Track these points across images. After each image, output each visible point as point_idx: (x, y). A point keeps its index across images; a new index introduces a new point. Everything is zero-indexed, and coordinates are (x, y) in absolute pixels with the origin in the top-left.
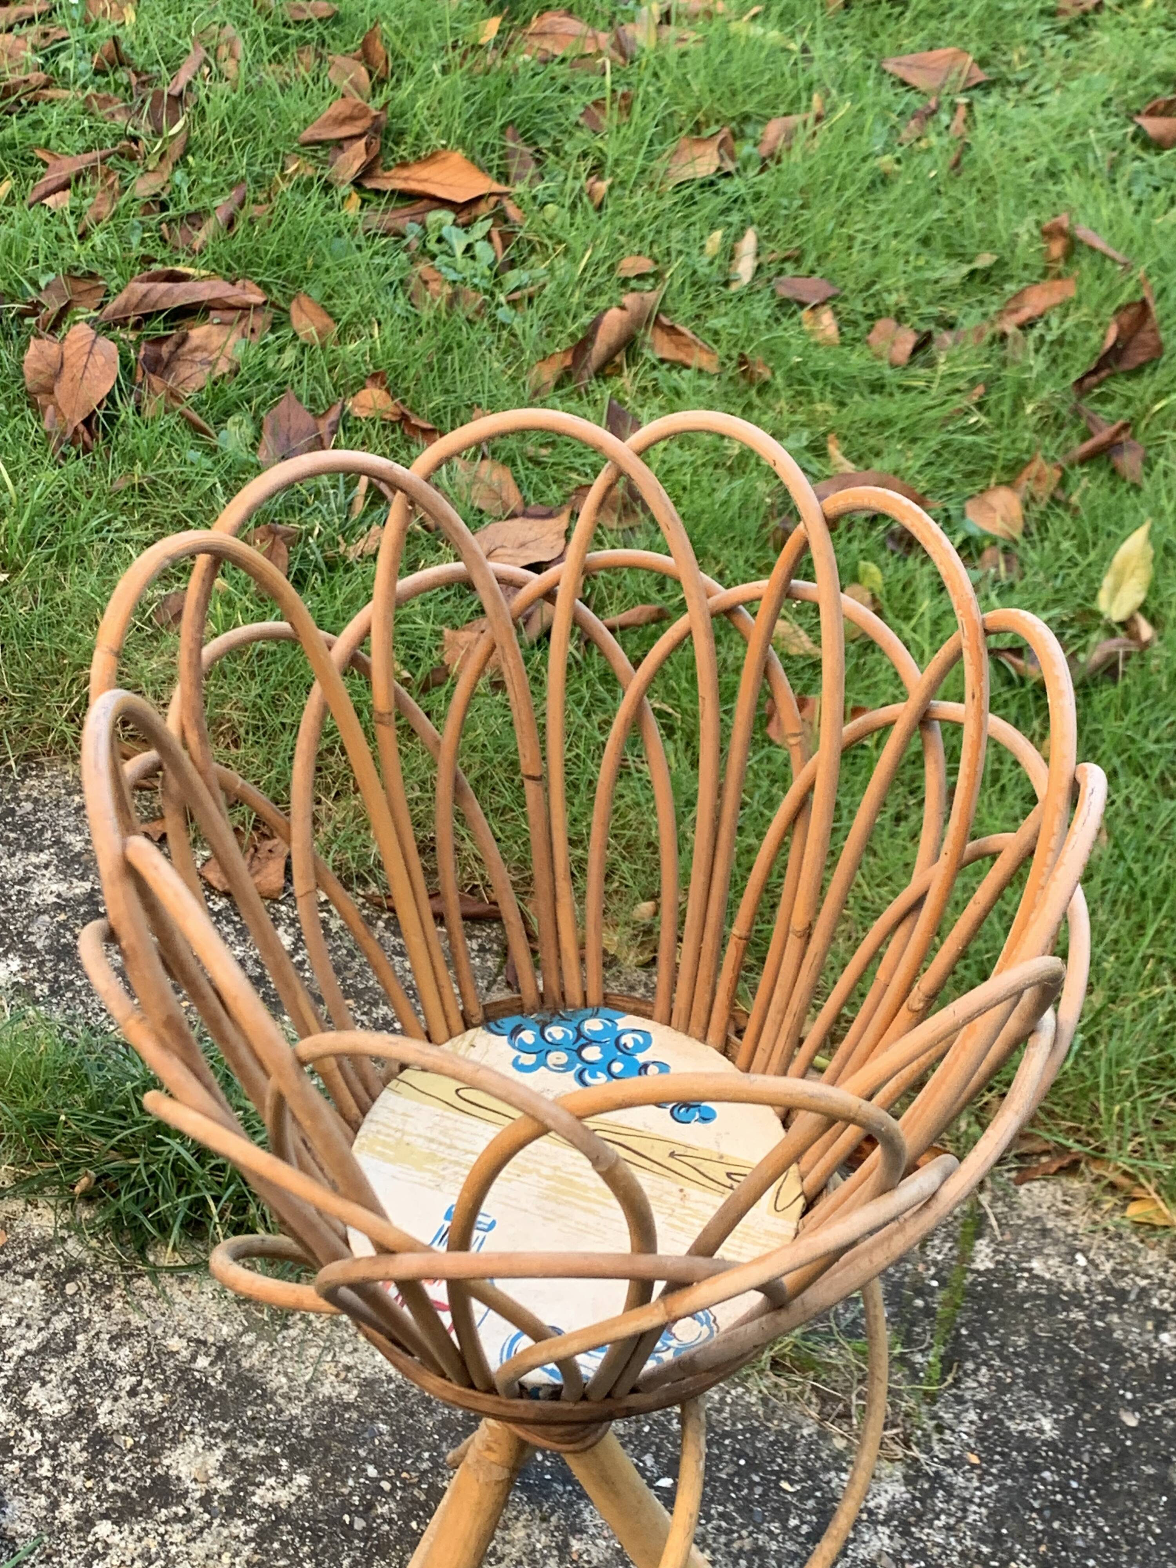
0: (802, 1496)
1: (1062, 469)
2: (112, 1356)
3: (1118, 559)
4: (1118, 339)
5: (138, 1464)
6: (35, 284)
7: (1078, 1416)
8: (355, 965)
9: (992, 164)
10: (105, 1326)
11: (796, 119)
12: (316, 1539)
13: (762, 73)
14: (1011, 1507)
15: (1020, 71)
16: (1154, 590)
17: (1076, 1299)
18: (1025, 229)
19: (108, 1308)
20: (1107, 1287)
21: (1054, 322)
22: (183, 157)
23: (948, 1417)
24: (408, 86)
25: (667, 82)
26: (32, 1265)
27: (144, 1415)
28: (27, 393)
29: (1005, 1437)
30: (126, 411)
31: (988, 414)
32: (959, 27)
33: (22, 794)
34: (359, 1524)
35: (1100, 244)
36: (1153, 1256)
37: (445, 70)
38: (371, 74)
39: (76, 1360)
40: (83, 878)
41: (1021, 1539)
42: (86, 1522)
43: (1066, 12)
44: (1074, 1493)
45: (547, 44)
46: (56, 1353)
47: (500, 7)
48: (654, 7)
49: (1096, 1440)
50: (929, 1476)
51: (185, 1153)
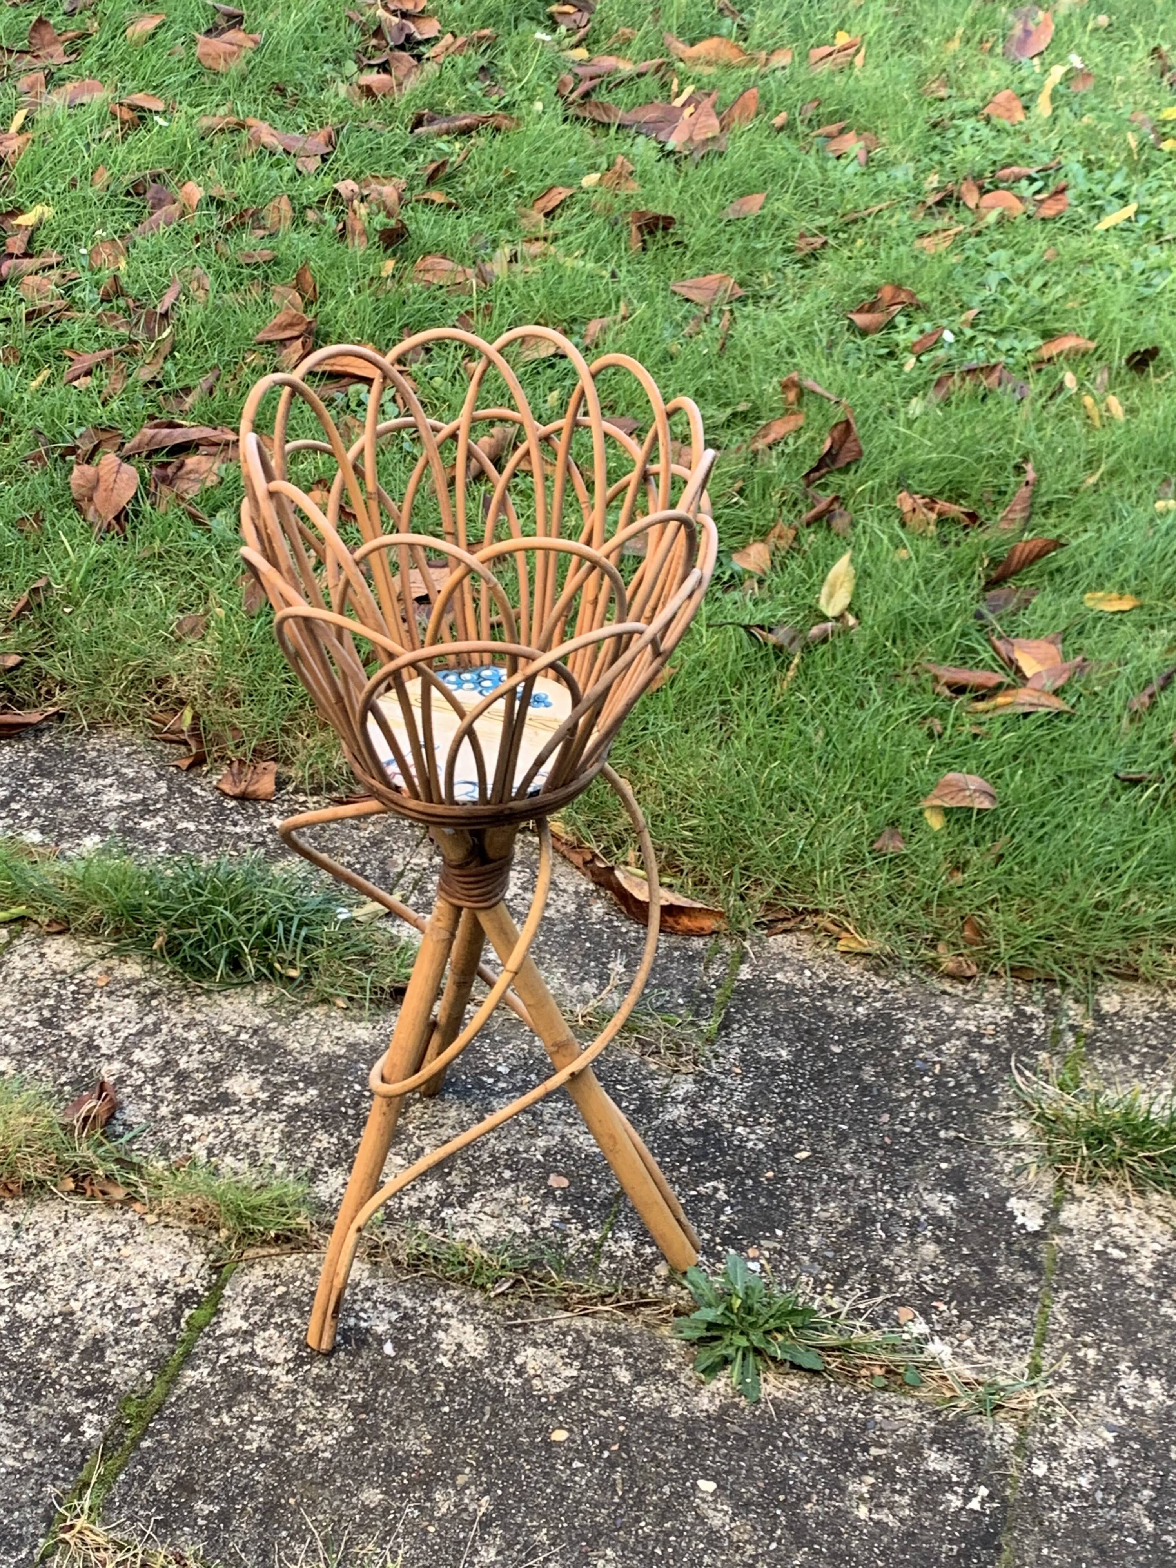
0: (630, 1092)
1: (796, 529)
2: (185, 1035)
3: (830, 576)
4: (831, 447)
5: (207, 1086)
6: (72, 434)
7: (803, 1048)
8: (327, 835)
9: (747, 346)
10: (179, 1020)
11: (607, 320)
12: (324, 1119)
13: (584, 289)
14: (760, 1092)
15: (768, 290)
16: (856, 595)
17: (804, 992)
18: (771, 386)
19: (180, 1011)
20: (823, 986)
21: (791, 441)
22: (171, 353)
23: (721, 1051)
24: (331, 303)
25: (516, 297)
26: (127, 992)
27: (208, 1064)
28: (73, 500)
29: (758, 1060)
30: (146, 507)
31: (746, 498)
32: (724, 260)
33: (88, 747)
34: (351, 1112)
35: (819, 389)
36: (854, 969)
37: (359, 291)
38: (303, 297)
39: (161, 1038)
40: (136, 792)
41: (766, 1107)
42: (177, 1116)
43: (801, 249)
44: (800, 1085)
45: (428, 277)
46: (148, 1034)
47: (394, 254)
48: (506, 251)
49: (815, 1060)
50: (709, 1079)
51: (227, 913)
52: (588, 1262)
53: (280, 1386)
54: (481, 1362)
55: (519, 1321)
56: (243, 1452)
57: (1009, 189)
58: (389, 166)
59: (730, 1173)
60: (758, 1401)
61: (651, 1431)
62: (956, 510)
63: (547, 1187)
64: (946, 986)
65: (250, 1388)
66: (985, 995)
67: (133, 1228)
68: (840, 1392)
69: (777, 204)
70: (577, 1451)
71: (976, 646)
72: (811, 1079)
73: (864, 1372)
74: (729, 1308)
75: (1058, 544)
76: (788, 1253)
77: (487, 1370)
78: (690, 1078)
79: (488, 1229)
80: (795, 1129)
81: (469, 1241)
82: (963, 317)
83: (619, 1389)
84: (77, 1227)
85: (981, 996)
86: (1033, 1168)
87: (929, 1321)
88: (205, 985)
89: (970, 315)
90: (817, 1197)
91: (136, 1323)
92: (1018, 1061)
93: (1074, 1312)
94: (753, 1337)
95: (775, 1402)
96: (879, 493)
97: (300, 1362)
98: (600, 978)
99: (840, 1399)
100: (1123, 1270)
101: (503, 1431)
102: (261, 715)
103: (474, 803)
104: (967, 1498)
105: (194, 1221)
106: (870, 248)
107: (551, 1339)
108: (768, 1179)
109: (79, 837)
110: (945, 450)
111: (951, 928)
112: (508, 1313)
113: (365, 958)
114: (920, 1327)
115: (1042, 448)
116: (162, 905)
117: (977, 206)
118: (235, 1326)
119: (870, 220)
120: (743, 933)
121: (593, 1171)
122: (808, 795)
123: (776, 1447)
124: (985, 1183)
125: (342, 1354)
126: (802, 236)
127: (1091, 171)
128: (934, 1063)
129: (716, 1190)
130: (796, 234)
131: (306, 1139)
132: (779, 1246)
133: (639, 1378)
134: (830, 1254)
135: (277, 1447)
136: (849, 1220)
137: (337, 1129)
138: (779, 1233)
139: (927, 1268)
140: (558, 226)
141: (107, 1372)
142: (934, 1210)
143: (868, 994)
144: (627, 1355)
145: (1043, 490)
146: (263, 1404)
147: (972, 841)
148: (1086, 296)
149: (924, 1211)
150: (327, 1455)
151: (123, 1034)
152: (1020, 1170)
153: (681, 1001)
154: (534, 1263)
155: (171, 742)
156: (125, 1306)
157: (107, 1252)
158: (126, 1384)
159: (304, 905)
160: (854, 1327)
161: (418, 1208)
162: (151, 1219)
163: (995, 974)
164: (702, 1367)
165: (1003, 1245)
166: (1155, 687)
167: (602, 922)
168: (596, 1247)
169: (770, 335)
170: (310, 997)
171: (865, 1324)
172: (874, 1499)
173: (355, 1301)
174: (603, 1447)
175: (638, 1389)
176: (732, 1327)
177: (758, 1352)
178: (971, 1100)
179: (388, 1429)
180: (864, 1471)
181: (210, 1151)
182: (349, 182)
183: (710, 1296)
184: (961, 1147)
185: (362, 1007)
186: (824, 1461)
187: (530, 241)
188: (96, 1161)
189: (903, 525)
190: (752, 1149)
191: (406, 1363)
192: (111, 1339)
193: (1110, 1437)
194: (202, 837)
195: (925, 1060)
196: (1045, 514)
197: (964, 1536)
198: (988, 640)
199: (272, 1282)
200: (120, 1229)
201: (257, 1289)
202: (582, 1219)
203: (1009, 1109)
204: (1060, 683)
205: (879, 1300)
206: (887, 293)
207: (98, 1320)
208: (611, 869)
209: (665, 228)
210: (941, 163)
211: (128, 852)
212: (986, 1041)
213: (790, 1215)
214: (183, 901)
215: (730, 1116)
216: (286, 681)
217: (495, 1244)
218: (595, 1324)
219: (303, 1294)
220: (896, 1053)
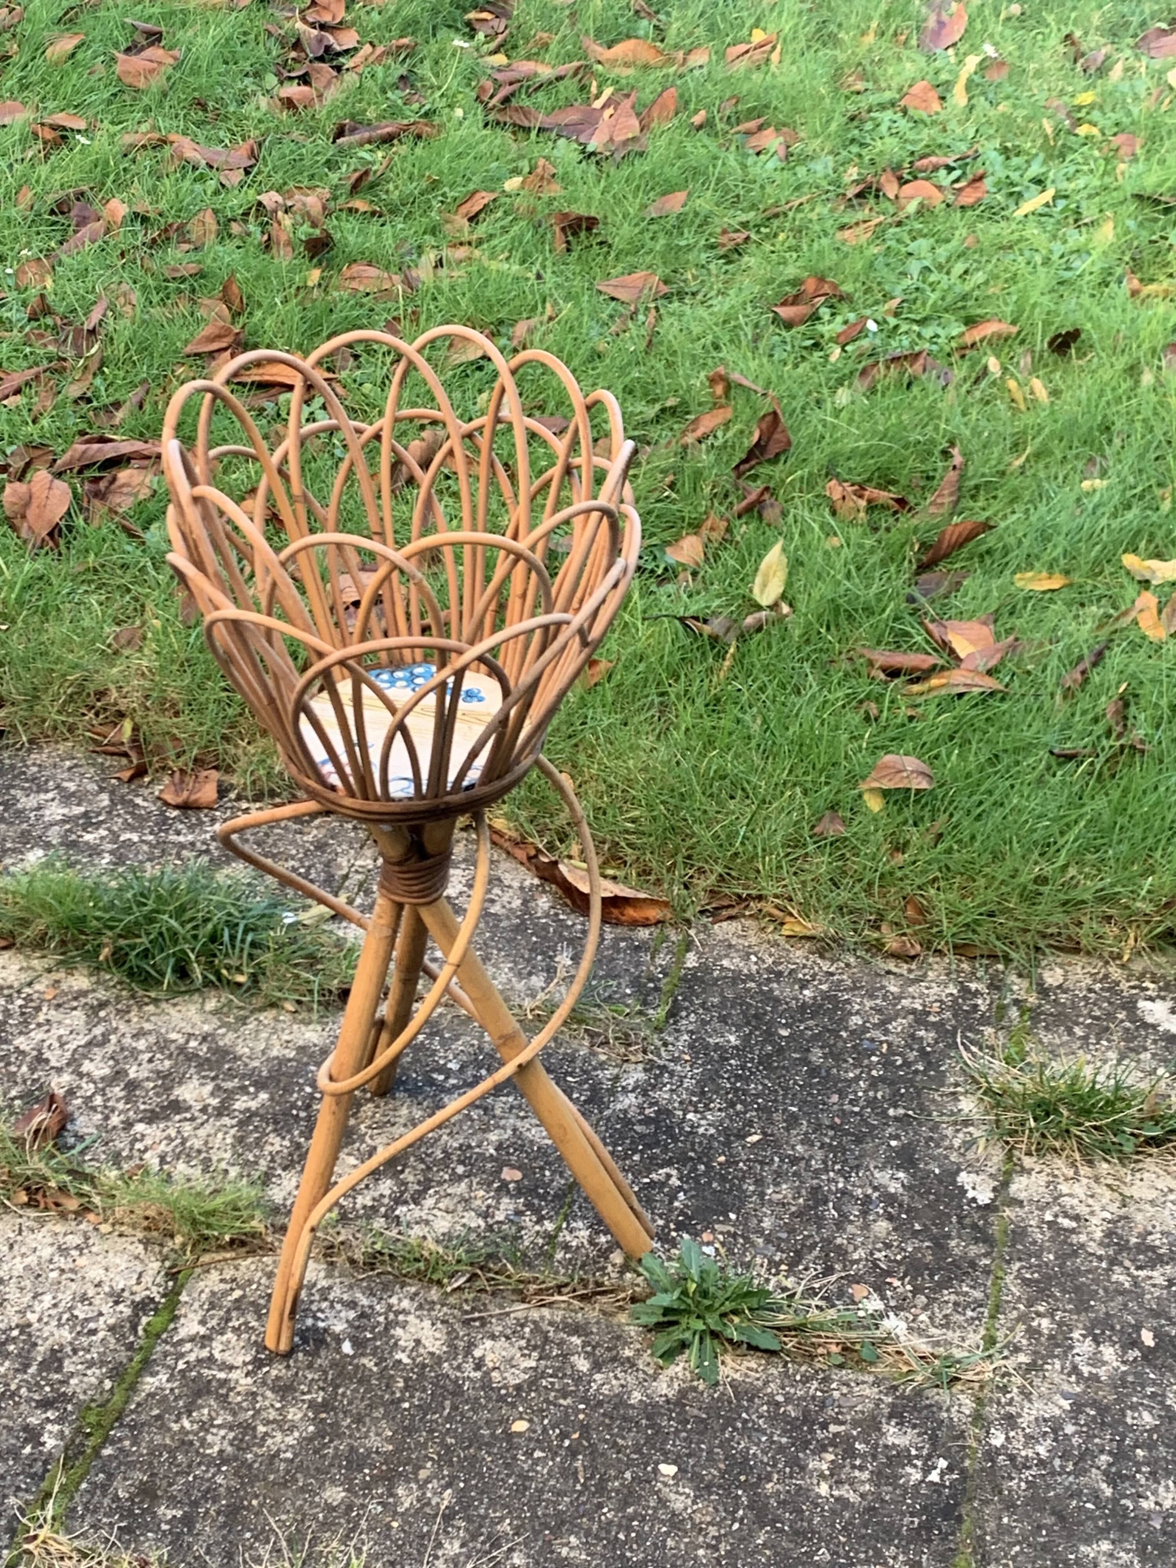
0: (580, 1083)
1: (728, 521)
2: (134, 1045)
3: (763, 566)
4: (760, 439)
5: (157, 1095)
6: (3, 453)
7: (751, 1033)
9: (674, 342)
10: (128, 1030)
11: (534, 321)
12: (276, 1122)
13: (509, 292)
14: (710, 1078)
15: (693, 286)
16: (789, 584)
17: (750, 977)
18: (699, 380)
19: (128, 1021)
20: (769, 970)
21: (720, 434)
22: (100, 369)
23: (670, 1039)
24: (259, 314)
25: (442, 301)
26: (75, 1004)
27: (158, 1072)
28: (6, 518)
29: (707, 1046)
30: (80, 521)
31: (677, 492)
32: (649, 258)
33: (29, 763)
34: (303, 1114)
35: (745, 382)
36: (799, 953)
37: (285, 301)
38: (230, 309)
39: (110, 1048)
40: (78, 805)
41: (716, 1093)
42: (128, 1125)
43: (724, 245)
44: (749, 1069)
45: (354, 285)
46: (97, 1045)
47: (320, 263)
48: (431, 256)
49: (763, 1044)
50: (659, 1067)
51: (173, 922)
52: (543, 1254)
53: (239, 1389)
54: (439, 1357)
55: (476, 1315)
56: (204, 1455)
57: (927, 179)
58: (312, 177)
59: (681, 1160)
60: (717, 1384)
61: (611, 1418)
62: (884, 496)
63: (500, 1180)
64: (891, 966)
65: (209, 1392)
66: (930, 973)
67: (87, 1238)
68: (798, 1371)
69: (698, 201)
70: (538, 1441)
71: (909, 629)
72: (760, 1063)
73: (821, 1350)
74: (685, 1293)
75: (987, 526)
76: (742, 1236)
77: (446, 1365)
78: (640, 1067)
79: (442, 1224)
80: (745, 1113)
81: (424, 1238)
82: (887, 306)
83: (578, 1379)
84: (31, 1240)
85: (925, 975)
86: (982, 1142)
87: (883, 1297)
88: (153, 995)
89: (893, 304)
90: (770, 1179)
91: (93, 1332)
92: (964, 1036)
93: (1026, 1282)
94: (709, 1321)
95: (733, 1384)
96: (809, 483)
97: (258, 1364)
98: (548, 971)
99: (798, 1378)
100: (1074, 1239)
101: (463, 1424)
102: (201, 724)
103: (410, 799)
104: (927, 1471)
105: (148, 1229)
106: (792, 242)
107: (509, 1331)
108: (720, 1164)
109: (22, 853)
110: (872, 438)
111: (893, 909)
112: (467, 1307)
113: (313, 960)
114: (875, 1304)
115: (968, 433)
116: (107, 916)
117: (897, 197)
118: (193, 1332)
119: (791, 214)
120: (688, 922)
121: (546, 1163)
122: (748, 782)
123: (735, 1429)
124: (934, 1158)
125: (301, 1355)
126: (724, 232)
127: (1008, 158)
128: (881, 1042)
129: (669, 1176)
130: (719, 230)
131: (258, 1144)
132: (732, 1230)
133: (597, 1366)
134: (784, 1235)
135: (239, 1449)
136: (801, 1201)
137: (289, 1131)
138: (733, 1216)
139: (880, 1245)
140: (482, 230)
141: (65, 1382)
142: (885, 1187)
143: (814, 977)
144: (585, 1344)
145: (970, 474)
146: (224, 1408)
147: (911, 822)
148: (1006, 281)
149: (876, 1189)
150: (289, 1455)
151: (72, 1046)
152: (969, 1144)
153: (628, 991)
154: (490, 1256)
155: (113, 754)
156: (82, 1316)
157: (62, 1262)
158: (85, 1393)
159: (250, 910)
160: (809, 1306)
161: (373, 1207)
162: (105, 1228)
163: (939, 952)
164: (659, 1353)
165: (954, 1219)
166: (1087, 663)
167: (547, 916)
168: (550, 1238)
169: (696, 330)
170: (258, 1002)
171: (820, 1303)
172: (835, 1476)
173: (312, 1302)
174: (563, 1436)
175: (598, 1376)
176: (687, 1312)
177: (715, 1335)
178: (918, 1078)
179: (349, 1427)
180: (823, 1448)
181: (163, 1159)
182: (273, 193)
183: (665, 1282)
184: (910, 1124)
185: (310, 1010)
186: (784, 1440)
187: (454, 246)
188: (48, 1173)
189: (834, 513)
190: (703, 1135)
191: (364, 1361)
192: (68, 1349)
193: (1066, 1404)
194: (145, 848)
195: (872, 1040)
196: (973, 497)
197: (924, 1508)
198: (921, 624)
199: (228, 1286)
200: (75, 1240)
201: (213, 1293)
202: (536, 1211)
203: (957, 1085)
204: (992, 663)
205: (833, 1278)
206: (810, 286)
207: (55, 1330)
208: (556, 863)
209: (589, 229)
210: (860, 156)
211: (71, 865)
212: (932, 1019)
213: (743, 1197)
214: (128, 911)
215: (681, 1103)
216: (225, 690)
217: (450, 1240)
218: (552, 1315)
219: (260, 1297)
220: (844, 1034)
